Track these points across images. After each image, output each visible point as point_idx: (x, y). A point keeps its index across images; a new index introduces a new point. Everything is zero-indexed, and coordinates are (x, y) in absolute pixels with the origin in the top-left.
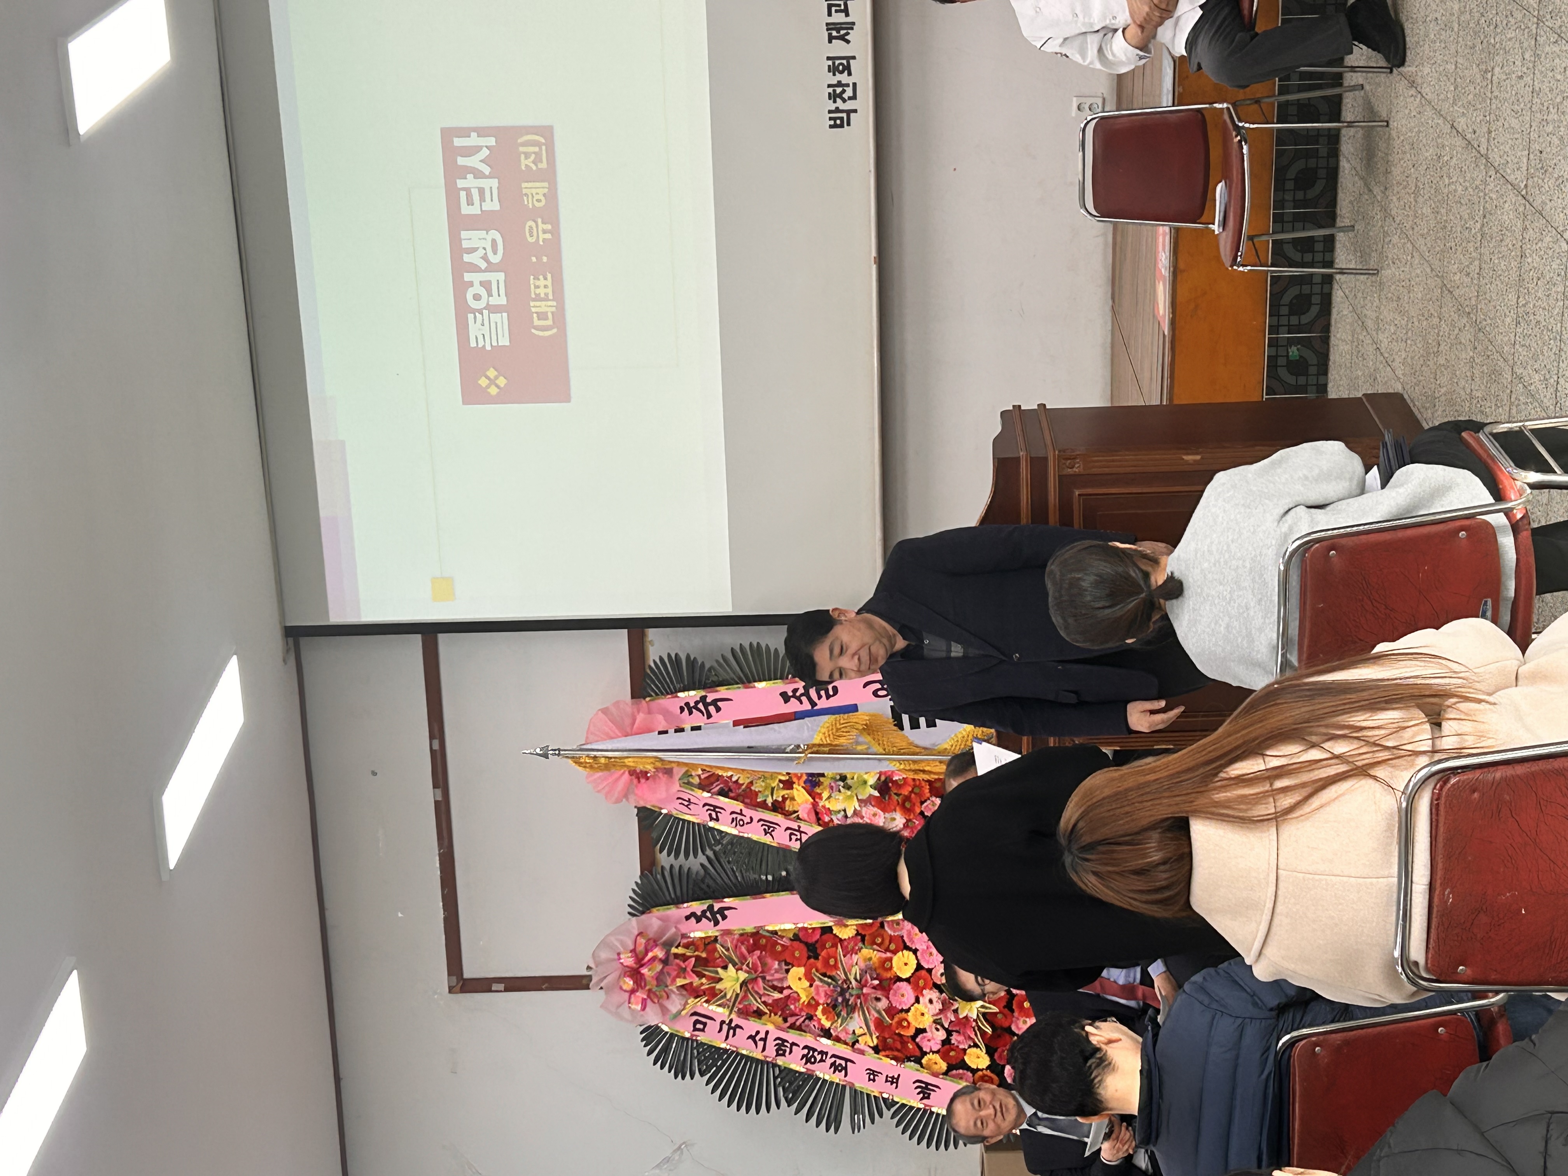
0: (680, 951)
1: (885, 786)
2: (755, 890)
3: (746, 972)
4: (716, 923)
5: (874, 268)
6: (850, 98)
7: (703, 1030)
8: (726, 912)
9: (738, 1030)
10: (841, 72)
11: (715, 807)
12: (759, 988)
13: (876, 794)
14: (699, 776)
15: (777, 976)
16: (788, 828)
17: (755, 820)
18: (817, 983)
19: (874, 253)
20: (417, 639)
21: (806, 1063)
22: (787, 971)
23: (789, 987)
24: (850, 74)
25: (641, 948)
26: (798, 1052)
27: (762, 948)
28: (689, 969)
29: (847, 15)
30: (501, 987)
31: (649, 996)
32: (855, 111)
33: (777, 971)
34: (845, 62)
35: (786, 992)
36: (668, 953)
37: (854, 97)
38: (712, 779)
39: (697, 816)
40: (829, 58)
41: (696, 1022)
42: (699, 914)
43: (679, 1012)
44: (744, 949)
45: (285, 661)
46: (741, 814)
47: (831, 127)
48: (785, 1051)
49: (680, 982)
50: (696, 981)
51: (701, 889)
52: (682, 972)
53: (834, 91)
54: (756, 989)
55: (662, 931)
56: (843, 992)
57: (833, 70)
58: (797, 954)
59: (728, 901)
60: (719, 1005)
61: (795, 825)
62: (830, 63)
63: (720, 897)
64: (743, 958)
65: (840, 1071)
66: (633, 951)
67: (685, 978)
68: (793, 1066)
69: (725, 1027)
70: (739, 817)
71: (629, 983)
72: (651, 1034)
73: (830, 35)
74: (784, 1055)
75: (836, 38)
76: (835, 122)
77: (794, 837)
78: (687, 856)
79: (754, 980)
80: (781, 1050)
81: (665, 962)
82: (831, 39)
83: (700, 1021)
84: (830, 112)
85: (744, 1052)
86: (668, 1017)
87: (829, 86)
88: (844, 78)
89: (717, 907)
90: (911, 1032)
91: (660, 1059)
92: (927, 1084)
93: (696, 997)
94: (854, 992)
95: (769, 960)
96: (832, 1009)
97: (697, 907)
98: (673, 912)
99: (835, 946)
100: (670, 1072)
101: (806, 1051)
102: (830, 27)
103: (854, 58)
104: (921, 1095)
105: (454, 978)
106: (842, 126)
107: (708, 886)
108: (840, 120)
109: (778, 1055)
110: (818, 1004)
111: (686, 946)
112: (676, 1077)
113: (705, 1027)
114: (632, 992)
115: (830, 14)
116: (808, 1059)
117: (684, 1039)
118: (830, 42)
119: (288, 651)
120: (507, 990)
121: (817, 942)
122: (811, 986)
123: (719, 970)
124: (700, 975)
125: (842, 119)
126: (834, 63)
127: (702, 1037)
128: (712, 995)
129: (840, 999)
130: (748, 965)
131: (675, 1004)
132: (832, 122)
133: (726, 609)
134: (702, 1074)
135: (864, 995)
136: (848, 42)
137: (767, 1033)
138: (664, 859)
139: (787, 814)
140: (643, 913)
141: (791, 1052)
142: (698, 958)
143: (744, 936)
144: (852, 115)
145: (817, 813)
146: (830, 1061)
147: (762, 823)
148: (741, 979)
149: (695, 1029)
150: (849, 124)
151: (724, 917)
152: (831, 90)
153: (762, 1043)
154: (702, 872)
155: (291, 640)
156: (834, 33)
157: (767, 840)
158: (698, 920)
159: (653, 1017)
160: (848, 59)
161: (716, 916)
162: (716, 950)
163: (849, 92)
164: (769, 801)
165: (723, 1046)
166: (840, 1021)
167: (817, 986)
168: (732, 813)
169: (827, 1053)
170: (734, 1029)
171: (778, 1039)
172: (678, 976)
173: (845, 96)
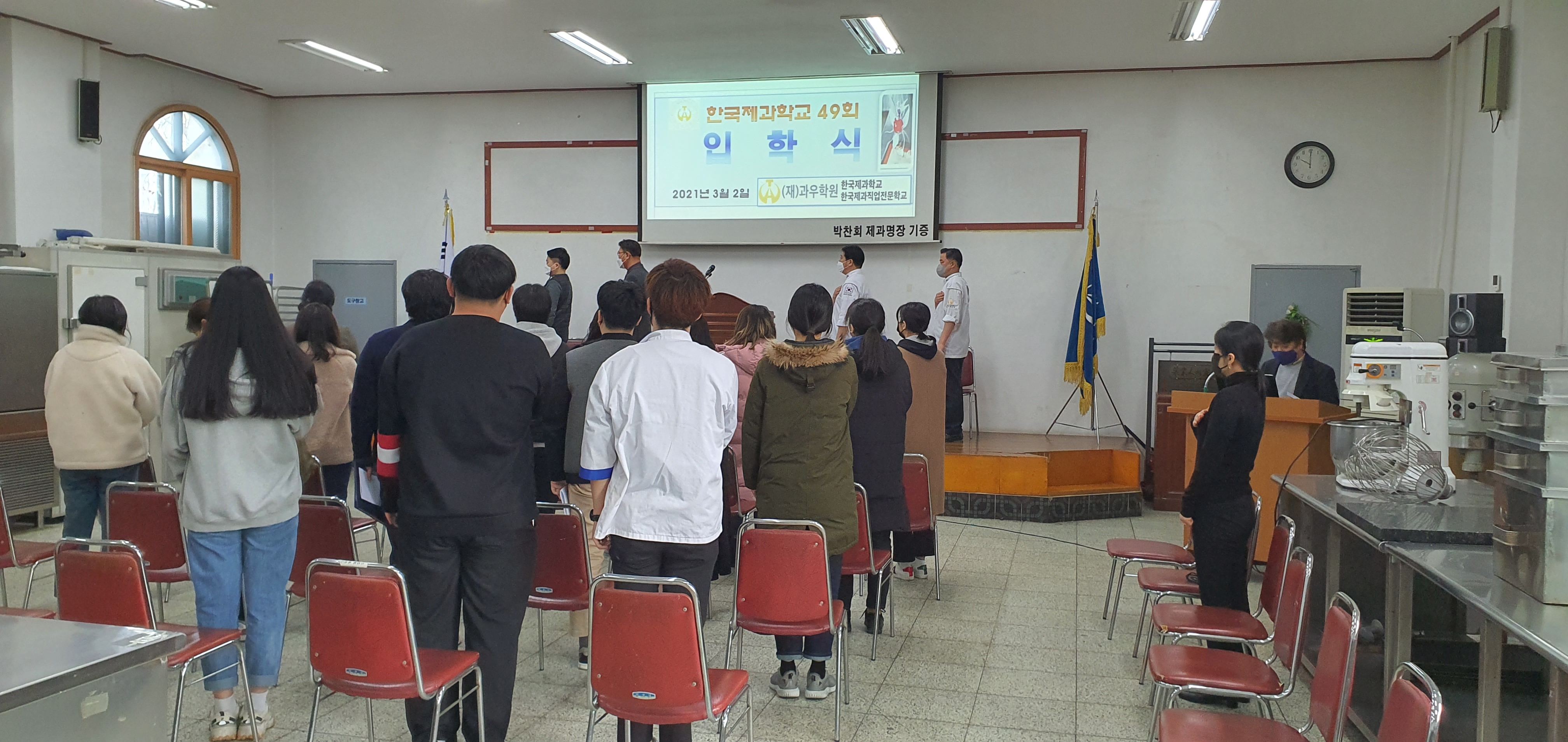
10: (855, 231)
24: (854, 234)
29: (877, 234)
32: (840, 236)
37: (845, 236)
40: (861, 226)
53: (848, 229)
57: (856, 228)
62: (859, 227)
82: (868, 227)
84: (840, 227)
88: (853, 232)
102: (873, 227)
103: (861, 237)
106: (835, 231)
108: (836, 230)
115: (878, 227)
125: (837, 231)
126: (859, 229)
132: (837, 227)
136: (867, 234)
144: (839, 235)
150: (835, 233)
152: (849, 227)
156: (870, 229)
160: (860, 234)
163: (848, 234)
173: (846, 233)
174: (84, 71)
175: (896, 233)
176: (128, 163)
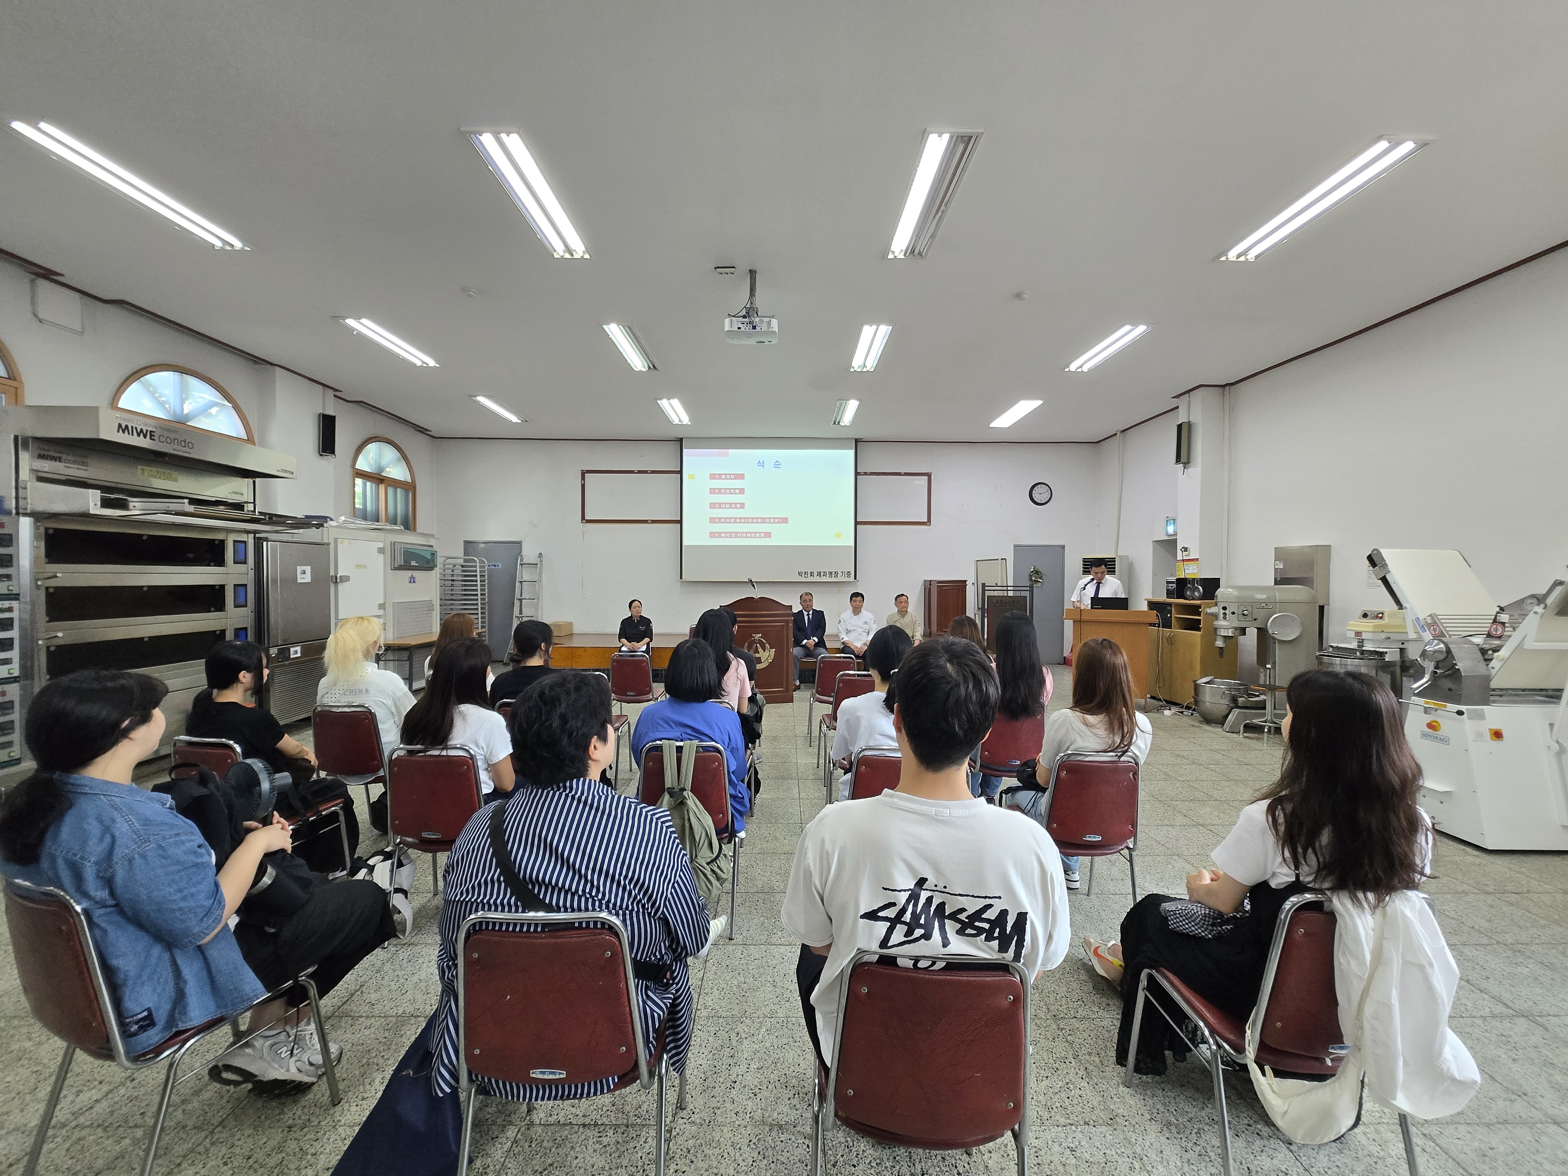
20: (678, 469)
34: (813, 575)
40: (813, 572)
82: (818, 572)
88: (809, 575)
105: (585, 471)
115: (823, 572)
120: (582, 484)
132: (800, 572)
152: (807, 572)
155: (679, 439)
173: (805, 575)
174: (324, 408)
175: (833, 575)
176: (349, 472)
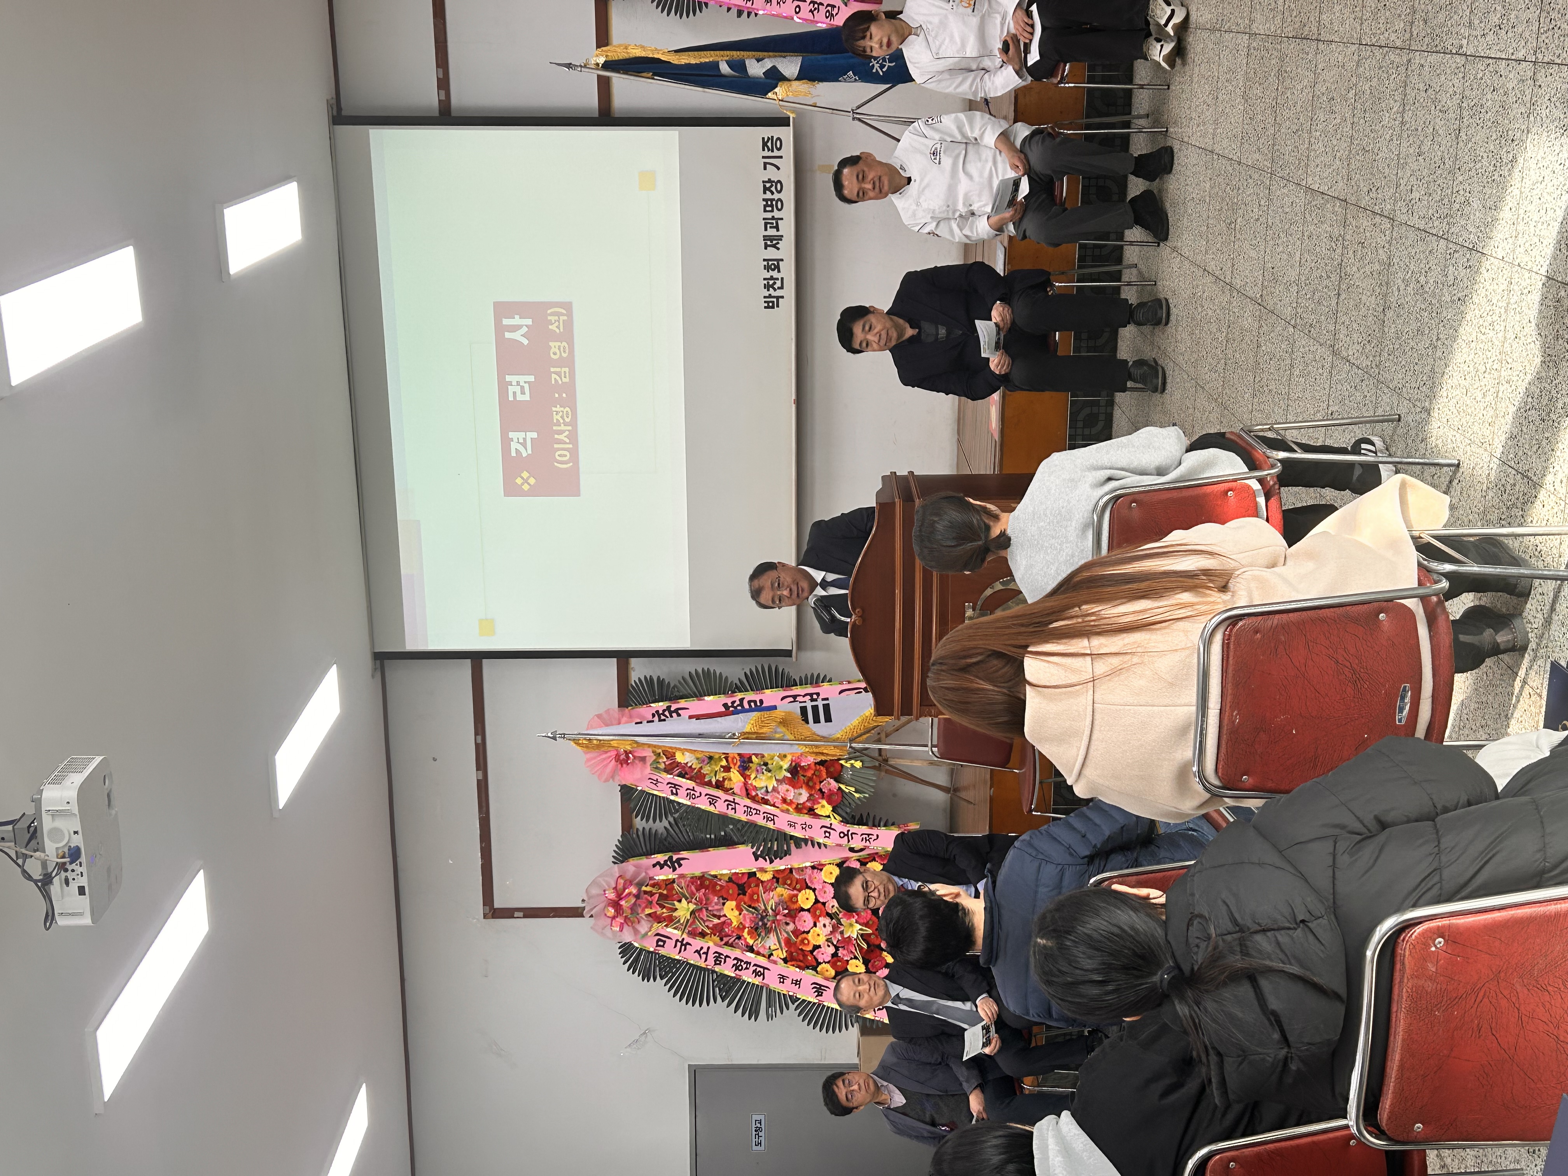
0: (648, 889)
1: (795, 770)
2: (701, 845)
3: (695, 904)
4: (674, 869)
5: (794, 407)
6: (779, 288)
7: (663, 946)
8: (681, 862)
9: (688, 946)
10: (773, 270)
11: (676, 785)
12: (703, 915)
13: (789, 775)
14: (664, 762)
15: (716, 907)
16: (726, 801)
17: (703, 795)
18: (745, 912)
19: (794, 397)
20: (468, 662)
21: (735, 970)
22: (724, 904)
23: (725, 916)
24: (779, 271)
25: (620, 887)
26: (730, 962)
27: (707, 888)
28: (654, 902)
29: (778, 230)
30: (521, 914)
31: (625, 921)
32: (782, 297)
33: (716, 904)
34: (776, 263)
35: (722, 919)
36: (639, 890)
37: (782, 288)
38: (674, 765)
39: (663, 792)
41: (659, 940)
42: (662, 863)
43: (646, 934)
44: (693, 888)
45: (373, 676)
46: (693, 790)
47: (765, 307)
48: (721, 962)
49: (648, 911)
50: (659, 911)
51: (664, 845)
52: (650, 904)
53: (768, 283)
54: (701, 916)
55: (636, 874)
56: (762, 919)
57: (768, 268)
58: (731, 892)
59: (684, 854)
60: (675, 928)
61: (731, 798)
62: (766, 263)
63: (678, 850)
64: (692, 895)
65: (759, 976)
66: (615, 888)
67: (651, 908)
68: (727, 972)
69: (679, 944)
70: (692, 792)
71: (611, 911)
72: (626, 949)
73: (766, 244)
74: (720, 964)
75: (770, 246)
76: (768, 305)
77: (730, 807)
78: (654, 821)
79: (701, 909)
80: (717, 961)
81: (637, 896)
82: (766, 246)
83: (661, 939)
84: (765, 297)
85: (692, 962)
86: (639, 936)
87: (765, 279)
89: (675, 857)
90: (810, 948)
91: (633, 967)
92: (821, 985)
93: (658, 923)
94: (771, 919)
95: (711, 896)
96: (755, 931)
97: (661, 858)
98: (646, 862)
99: (758, 886)
100: (639, 976)
101: (735, 962)
102: (766, 238)
103: (782, 260)
104: (816, 994)
105: (487, 908)
106: (773, 307)
107: (669, 843)
108: (771, 304)
109: (716, 964)
110: (744, 927)
111: (653, 886)
112: (643, 980)
113: (664, 944)
114: (614, 918)
116: (737, 967)
117: (649, 952)
118: (766, 248)
119: (375, 669)
120: (525, 916)
121: (745, 883)
122: (740, 914)
123: (676, 902)
124: (663, 907)
125: (773, 302)
126: (768, 263)
127: (662, 951)
128: (670, 920)
129: (760, 923)
130: (696, 899)
131: (643, 927)
132: (766, 305)
133: (685, 644)
134: (662, 978)
135: (777, 920)
136: (778, 249)
137: (709, 948)
138: (639, 823)
139: (726, 790)
140: (622, 862)
141: (725, 962)
142: (661, 895)
143: (694, 879)
144: (780, 300)
145: (747, 790)
146: (752, 968)
147: (708, 796)
148: (691, 910)
149: (658, 946)
150: (778, 306)
151: (680, 865)
153: (705, 955)
154: (665, 833)
155: (378, 662)
156: (769, 243)
157: (711, 809)
158: (662, 867)
159: (628, 936)
160: (778, 260)
161: (674, 865)
162: (673, 888)
163: (778, 284)
164: (714, 781)
165: (677, 957)
166: (760, 940)
167: (745, 914)
168: (688, 789)
169: (750, 963)
170: (685, 945)
171: (716, 952)
172: (646, 907)
175: (776, 196)
